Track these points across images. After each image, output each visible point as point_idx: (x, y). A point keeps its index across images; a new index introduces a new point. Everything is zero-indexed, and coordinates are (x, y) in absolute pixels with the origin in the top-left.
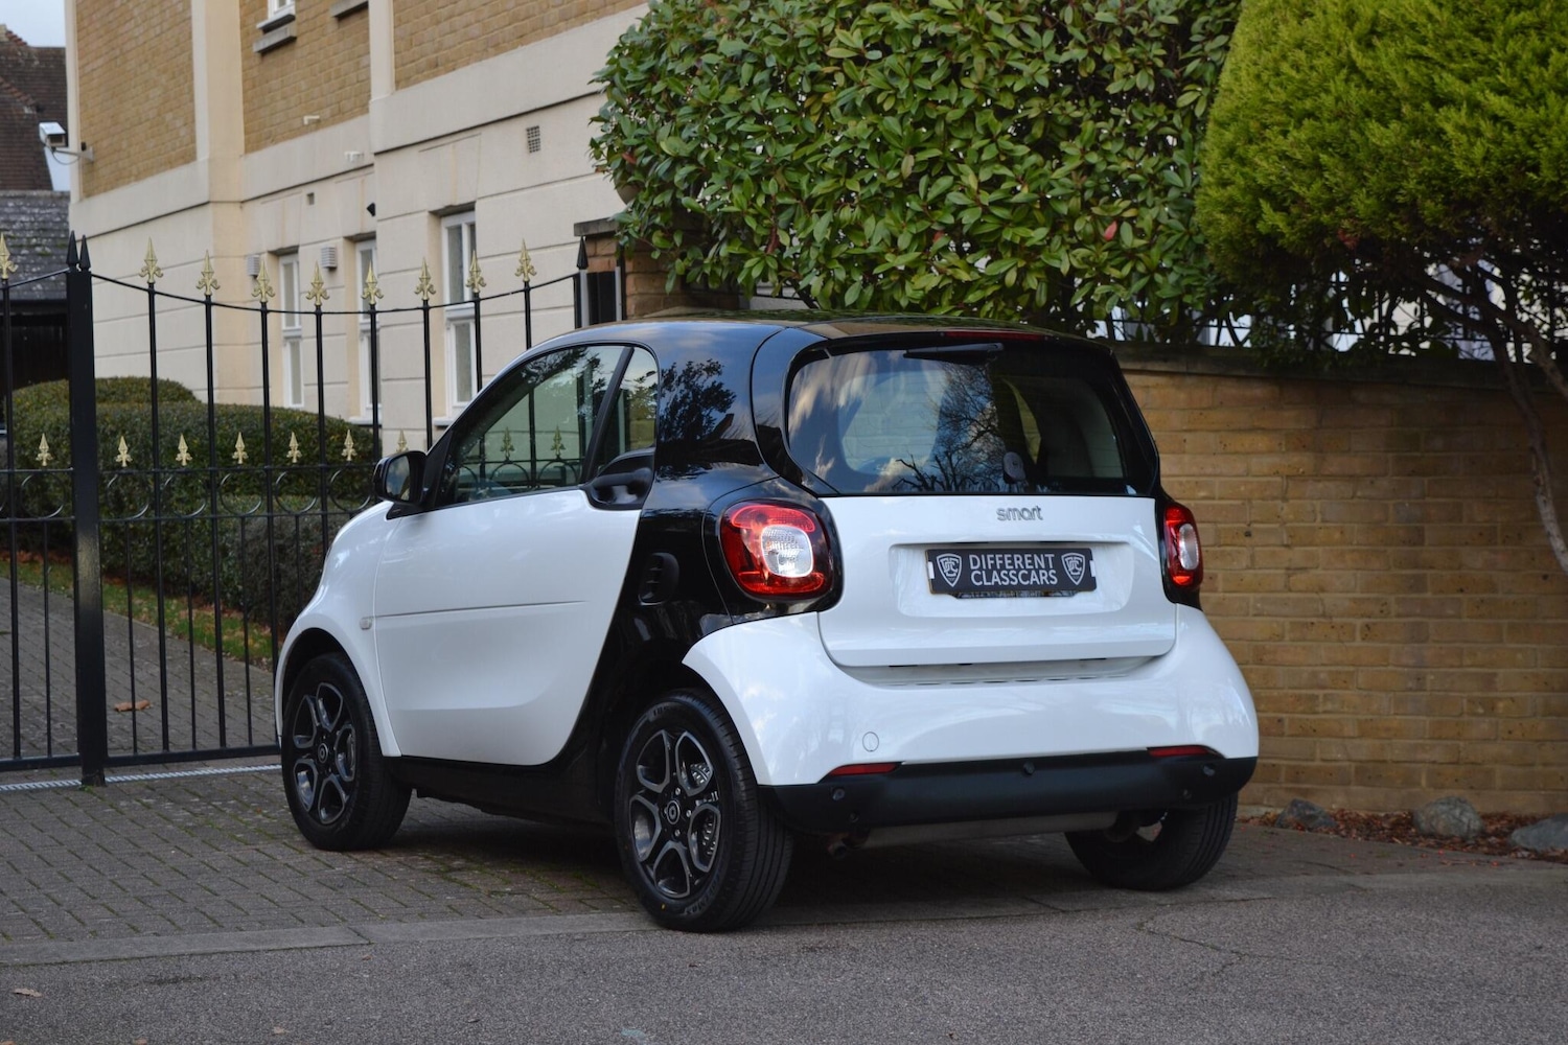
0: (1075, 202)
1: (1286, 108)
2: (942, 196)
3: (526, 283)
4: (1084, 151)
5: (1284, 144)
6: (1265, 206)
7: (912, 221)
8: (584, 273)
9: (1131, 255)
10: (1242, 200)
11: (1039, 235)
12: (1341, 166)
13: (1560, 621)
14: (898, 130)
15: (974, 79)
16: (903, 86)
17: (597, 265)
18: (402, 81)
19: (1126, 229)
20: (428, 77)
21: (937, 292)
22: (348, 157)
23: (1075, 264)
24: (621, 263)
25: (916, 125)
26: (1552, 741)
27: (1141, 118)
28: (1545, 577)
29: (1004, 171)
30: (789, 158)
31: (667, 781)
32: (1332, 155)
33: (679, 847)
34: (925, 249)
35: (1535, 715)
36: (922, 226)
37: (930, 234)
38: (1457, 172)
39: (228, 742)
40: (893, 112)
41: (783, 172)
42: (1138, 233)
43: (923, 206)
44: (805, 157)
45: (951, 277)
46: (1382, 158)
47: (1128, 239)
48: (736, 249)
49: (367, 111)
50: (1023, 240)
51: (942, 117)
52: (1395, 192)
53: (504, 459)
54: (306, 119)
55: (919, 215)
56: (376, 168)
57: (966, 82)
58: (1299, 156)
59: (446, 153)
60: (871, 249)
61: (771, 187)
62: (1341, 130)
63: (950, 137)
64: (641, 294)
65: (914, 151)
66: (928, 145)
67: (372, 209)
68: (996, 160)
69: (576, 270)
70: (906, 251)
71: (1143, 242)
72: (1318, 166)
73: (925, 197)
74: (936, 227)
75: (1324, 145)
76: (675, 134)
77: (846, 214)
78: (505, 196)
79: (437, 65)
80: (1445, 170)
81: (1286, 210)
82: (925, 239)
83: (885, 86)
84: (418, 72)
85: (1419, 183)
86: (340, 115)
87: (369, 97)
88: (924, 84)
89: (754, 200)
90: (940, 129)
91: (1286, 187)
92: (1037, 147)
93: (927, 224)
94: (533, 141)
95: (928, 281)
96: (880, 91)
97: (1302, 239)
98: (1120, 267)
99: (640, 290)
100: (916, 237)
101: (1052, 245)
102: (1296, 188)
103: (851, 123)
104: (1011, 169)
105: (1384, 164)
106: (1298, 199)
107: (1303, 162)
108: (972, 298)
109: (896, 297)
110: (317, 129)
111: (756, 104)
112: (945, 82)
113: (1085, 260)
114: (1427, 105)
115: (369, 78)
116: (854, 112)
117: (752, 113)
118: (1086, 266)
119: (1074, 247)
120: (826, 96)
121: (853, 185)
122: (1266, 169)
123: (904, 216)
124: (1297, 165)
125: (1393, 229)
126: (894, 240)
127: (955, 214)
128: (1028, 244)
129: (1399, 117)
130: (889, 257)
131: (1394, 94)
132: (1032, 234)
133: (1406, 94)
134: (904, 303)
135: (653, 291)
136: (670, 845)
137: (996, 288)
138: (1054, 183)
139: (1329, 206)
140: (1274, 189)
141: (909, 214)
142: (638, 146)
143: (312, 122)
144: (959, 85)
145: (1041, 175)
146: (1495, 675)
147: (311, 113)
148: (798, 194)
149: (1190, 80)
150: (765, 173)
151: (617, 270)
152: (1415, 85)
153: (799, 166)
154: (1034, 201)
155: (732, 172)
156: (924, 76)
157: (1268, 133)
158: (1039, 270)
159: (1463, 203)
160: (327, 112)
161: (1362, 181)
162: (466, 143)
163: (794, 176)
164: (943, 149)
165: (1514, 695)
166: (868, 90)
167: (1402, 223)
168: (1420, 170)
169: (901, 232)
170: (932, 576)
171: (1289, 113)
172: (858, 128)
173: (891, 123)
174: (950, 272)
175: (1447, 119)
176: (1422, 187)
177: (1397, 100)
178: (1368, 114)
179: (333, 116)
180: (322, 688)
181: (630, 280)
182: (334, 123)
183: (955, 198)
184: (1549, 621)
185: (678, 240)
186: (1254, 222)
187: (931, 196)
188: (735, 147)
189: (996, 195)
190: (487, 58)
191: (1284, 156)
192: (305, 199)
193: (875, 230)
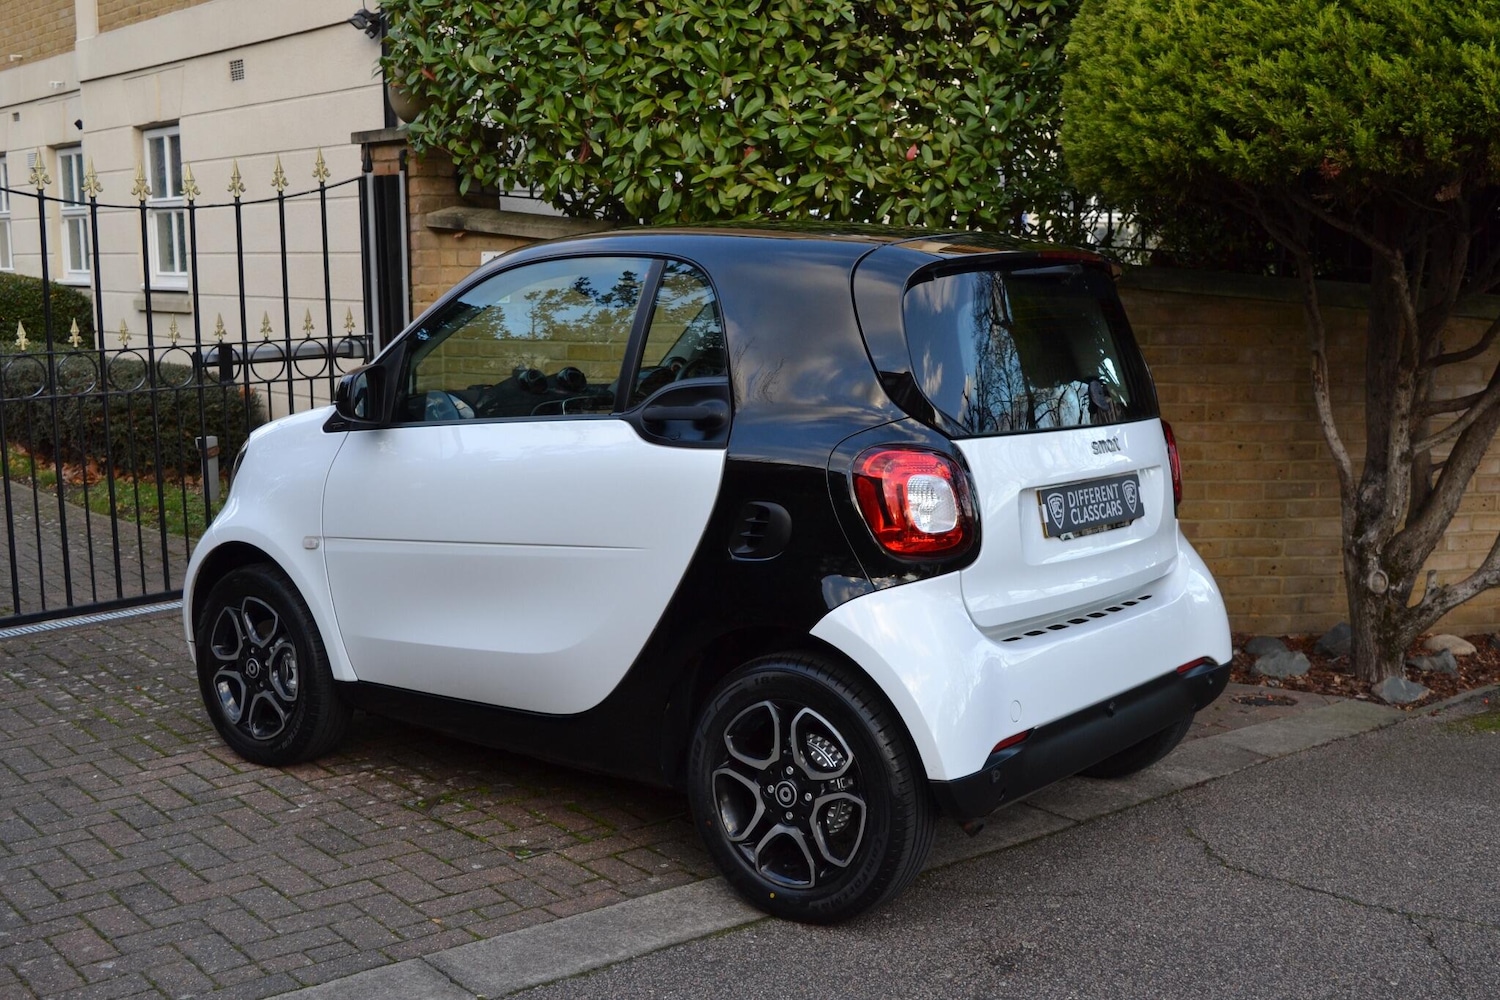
0: (883, 126)
1: (1250, 38)
2: (757, 114)
3: (322, 184)
4: (886, 81)
5: (1252, 73)
6: (1222, 133)
7: (724, 136)
8: (370, 176)
9: (933, 173)
10: (1185, 126)
11: (843, 153)
12: (1327, 96)
13: (1251, 482)
14: (716, 55)
15: (784, 11)
16: (723, 15)
17: (379, 169)
18: (104, 26)
19: (927, 152)
20: (130, 23)
21: (748, 199)
22: (52, 85)
23: (880, 180)
24: (404, 167)
25: (733, 50)
26: (1238, 576)
27: (935, 54)
28: (1240, 447)
29: (816, 93)
30: (601, 77)
31: (775, 756)
32: (1317, 85)
33: (795, 833)
34: (736, 162)
35: (1226, 556)
36: (736, 140)
37: (742, 148)
38: (1482, 107)
39: (74, 601)
40: (708, 38)
41: (596, 90)
42: (937, 155)
43: (739, 123)
44: (617, 77)
45: (761, 188)
46: (1384, 90)
47: (929, 161)
48: (544, 157)
49: (73, 49)
50: (832, 157)
51: (755, 45)
52: (1398, 124)
53: (305, 336)
54: (12, 57)
55: (732, 131)
56: (81, 92)
57: (775, 15)
58: (1275, 86)
59: (152, 80)
60: (688, 160)
61: (587, 103)
62: (1332, 62)
63: (762, 63)
64: (423, 195)
65: (730, 73)
66: (741, 68)
67: (79, 124)
68: (808, 84)
69: (360, 174)
70: (719, 164)
71: (940, 163)
72: (1297, 96)
73: (740, 116)
74: (748, 142)
75: (1308, 76)
76: (480, 53)
77: (665, 129)
78: (209, 115)
79: (139, 13)
80: (1466, 106)
81: (1248, 138)
82: (737, 153)
83: (701, 16)
84: (120, 19)
85: (1434, 116)
86: (40, 54)
87: (75, 39)
88: (739, 14)
89: (565, 114)
90: (755, 56)
91: (1258, 115)
92: (843, 75)
93: (739, 139)
94: (237, 71)
95: (743, 191)
96: (694, 19)
97: (1263, 165)
98: (919, 184)
99: (423, 191)
100: (729, 151)
101: (855, 163)
102: (1270, 116)
103: (667, 48)
104: (822, 92)
105: (1386, 96)
106: (1266, 127)
107: (1280, 91)
108: (779, 207)
109: (708, 204)
110: (19, 65)
111: (567, 26)
112: (758, 14)
113: (891, 177)
114: (1446, 41)
115: (73, 24)
116: (670, 36)
117: (567, 36)
118: (890, 182)
119: (878, 164)
120: (637, 23)
121: (669, 104)
122: (1228, 98)
123: (718, 130)
124: (1269, 94)
125: (1382, 160)
126: (709, 154)
127: (768, 130)
128: (837, 160)
129: (1404, 49)
130: (703, 167)
131: (1400, 27)
132: (840, 152)
133: (1419, 28)
134: (716, 210)
135: (433, 193)
136: (778, 829)
137: (803, 199)
138: (859, 109)
139: (1312, 136)
140: (1236, 117)
141: (723, 131)
142: (438, 63)
143: (16, 59)
144: (769, 18)
145: (848, 100)
146: (1197, 525)
147: (14, 53)
148: (610, 108)
149: (981, 22)
150: (581, 88)
151: (401, 174)
152: (1429, 22)
153: (608, 84)
154: (842, 123)
155: (543, 90)
156: (739, 8)
157: (1229, 62)
158: (844, 184)
159: (1472, 138)
160: (29, 52)
161: (1359, 109)
162: (168, 74)
163: (607, 94)
164: (756, 73)
165: (1211, 540)
166: (686, 18)
167: (1395, 154)
168: (1436, 105)
169: (716, 146)
170: (1046, 520)
171: (1255, 43)
172: (674, 52)
173: (709, 46)
174: (760, 183)
175: (1472, 55)
176: (1439, 119)
177: (1404, 34)
178: (1364, 46)
179: (34, 55)
180: (248, 601)
181: (413, 183)
182: (35, 60)
183: (770, 115)
184: (1241, 482)
185: (475, 148)
186: (1193, 148)
187: (745, 114)
188: (546, 66)
189: (807, 115)
190: (189, 6)
191: (1251, 84)
192: (11, 117)
193: (688, 142)
